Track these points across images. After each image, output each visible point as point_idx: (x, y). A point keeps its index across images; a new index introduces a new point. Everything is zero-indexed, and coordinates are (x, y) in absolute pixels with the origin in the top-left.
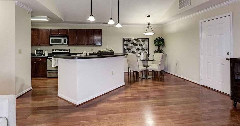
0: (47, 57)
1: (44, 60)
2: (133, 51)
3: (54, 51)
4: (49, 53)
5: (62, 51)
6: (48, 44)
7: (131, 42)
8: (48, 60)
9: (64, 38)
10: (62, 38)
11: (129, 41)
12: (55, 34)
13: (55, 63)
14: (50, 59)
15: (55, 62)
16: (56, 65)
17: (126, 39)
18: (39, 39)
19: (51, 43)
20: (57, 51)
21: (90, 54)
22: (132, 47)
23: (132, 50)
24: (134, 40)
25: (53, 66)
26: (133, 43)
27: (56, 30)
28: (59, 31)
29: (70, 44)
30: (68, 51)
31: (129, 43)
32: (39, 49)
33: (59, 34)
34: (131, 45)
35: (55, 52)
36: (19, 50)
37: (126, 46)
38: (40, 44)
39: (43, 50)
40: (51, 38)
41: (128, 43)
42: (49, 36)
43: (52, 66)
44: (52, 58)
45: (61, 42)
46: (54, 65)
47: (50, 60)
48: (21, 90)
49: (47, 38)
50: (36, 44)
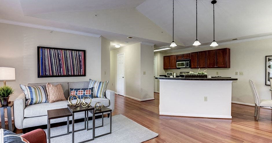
4: (177, 75)
6: (175, 68)
9: (187, 62)
10: (185, 62)
12: (180, 59)
17: (271, 58)
18: (170, 64)
19: (177, 67)
27: (181, 55)
28: (183, 56)
29: (192, 67)
33: (183, 58)
36: (144, 72)
38: (171, 68)
39: (172, 73)
40: (177, 63)
42: (176, 61)
45: (184, 66)
48: (144, 98)
50: (168, 68)
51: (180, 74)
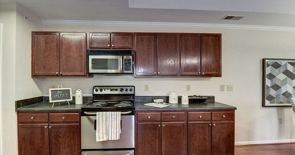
0: (82, 112)
1: (73, 121)
2: (287, 92)
3: (97, 90)
4: (84, 95)
5: (116, 90)
6: (83, 74)
7: (282, 69)
8: (84, 119)
9: (125, 57)
10: (120, 58)
11: (276, 66)
12: (102, 46)
13: (104, 131)
14: (91, 117)
15: (104, 126)
16: (107, 134)
17: (270, 62)
18: (61, 60)
19: (91, 71)
20: (104, 92)
21: (190, 100)
22: (284, 82)
23: (283, 90)
24: (289, 63)
25: (99, 138)
26: (287, 73)
27: (104, 35)
30: (131, 90)
31: (277, 70)
32: (60, 87)
33: (111, 46)
34: (281, 77)
35: (99, 92)
37: (270, 79)
38: (63, 74)
39: (70, 89)
40: (91, 57)
41: (275, 72)
42: (87, 51)
43: (97, 140)
44: (95, 115)
45: (116, 67)
46: (101, 136)
47: (90, 119)
49: (81, 56)
50: (53, 73)
51: (95, 92)
